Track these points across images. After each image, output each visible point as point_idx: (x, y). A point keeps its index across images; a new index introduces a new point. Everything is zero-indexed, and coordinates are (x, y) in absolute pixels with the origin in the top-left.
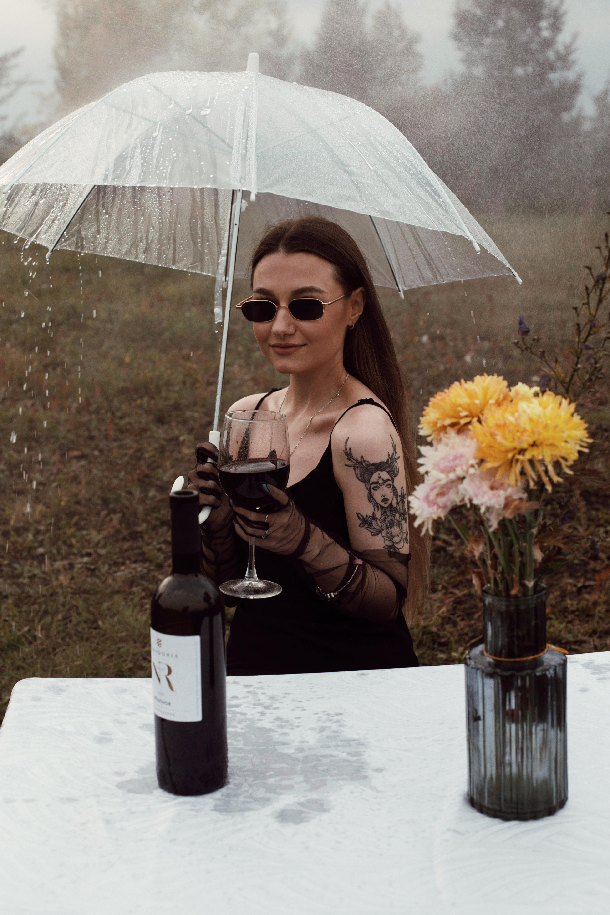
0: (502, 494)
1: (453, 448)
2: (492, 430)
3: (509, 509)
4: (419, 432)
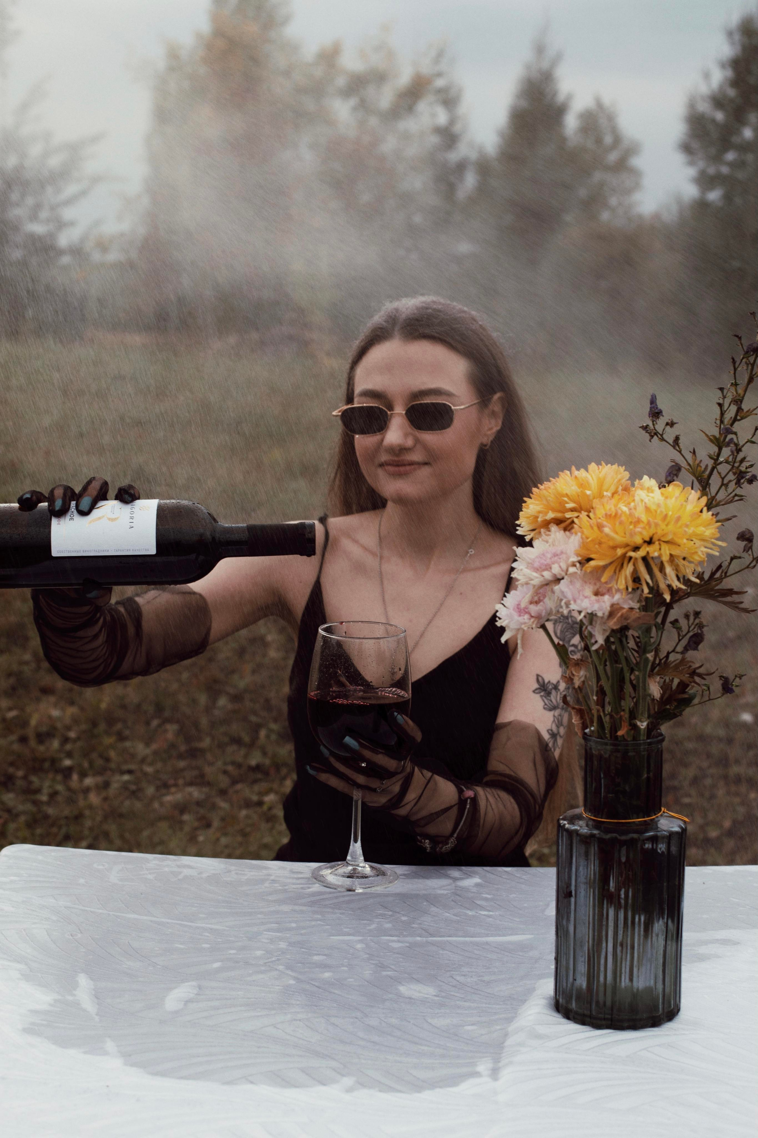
0: (608, 601)
1: (553, 545)
2: (599, 521)
3: (614, 618)
4: (517, 530)
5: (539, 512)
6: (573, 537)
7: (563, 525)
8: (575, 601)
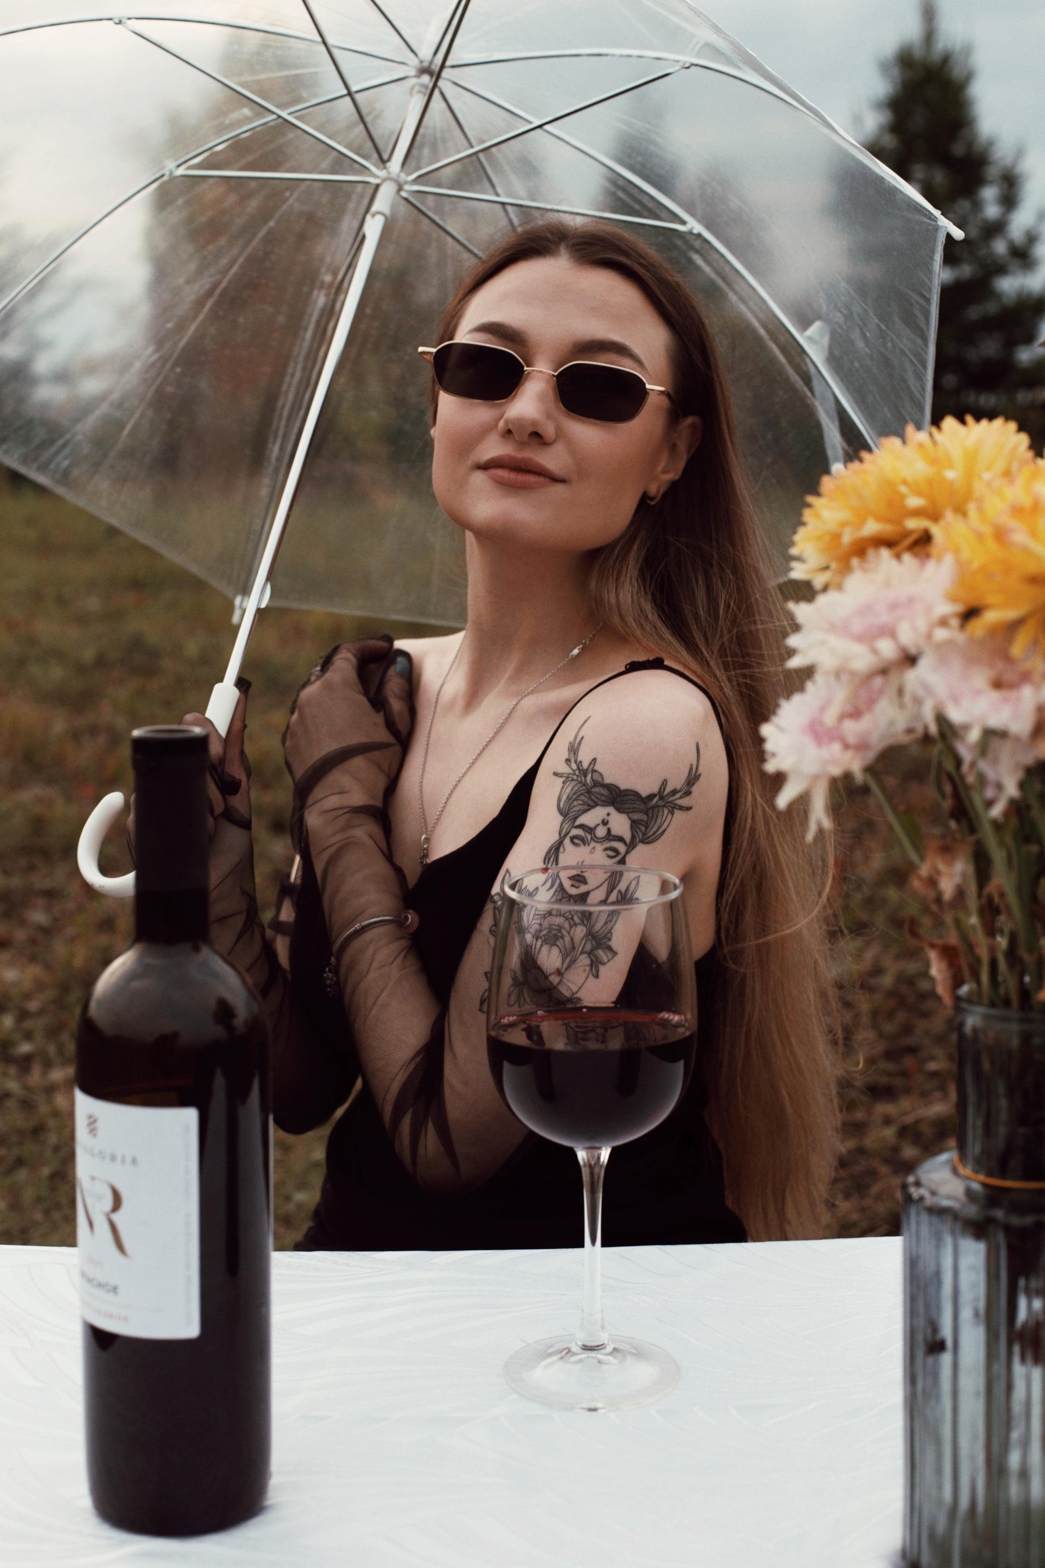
0: (1027, 700)
1: (887, 587)
5: (843, 524)
6: (931, 565)
7: (904, 545)
8: (956, 699)
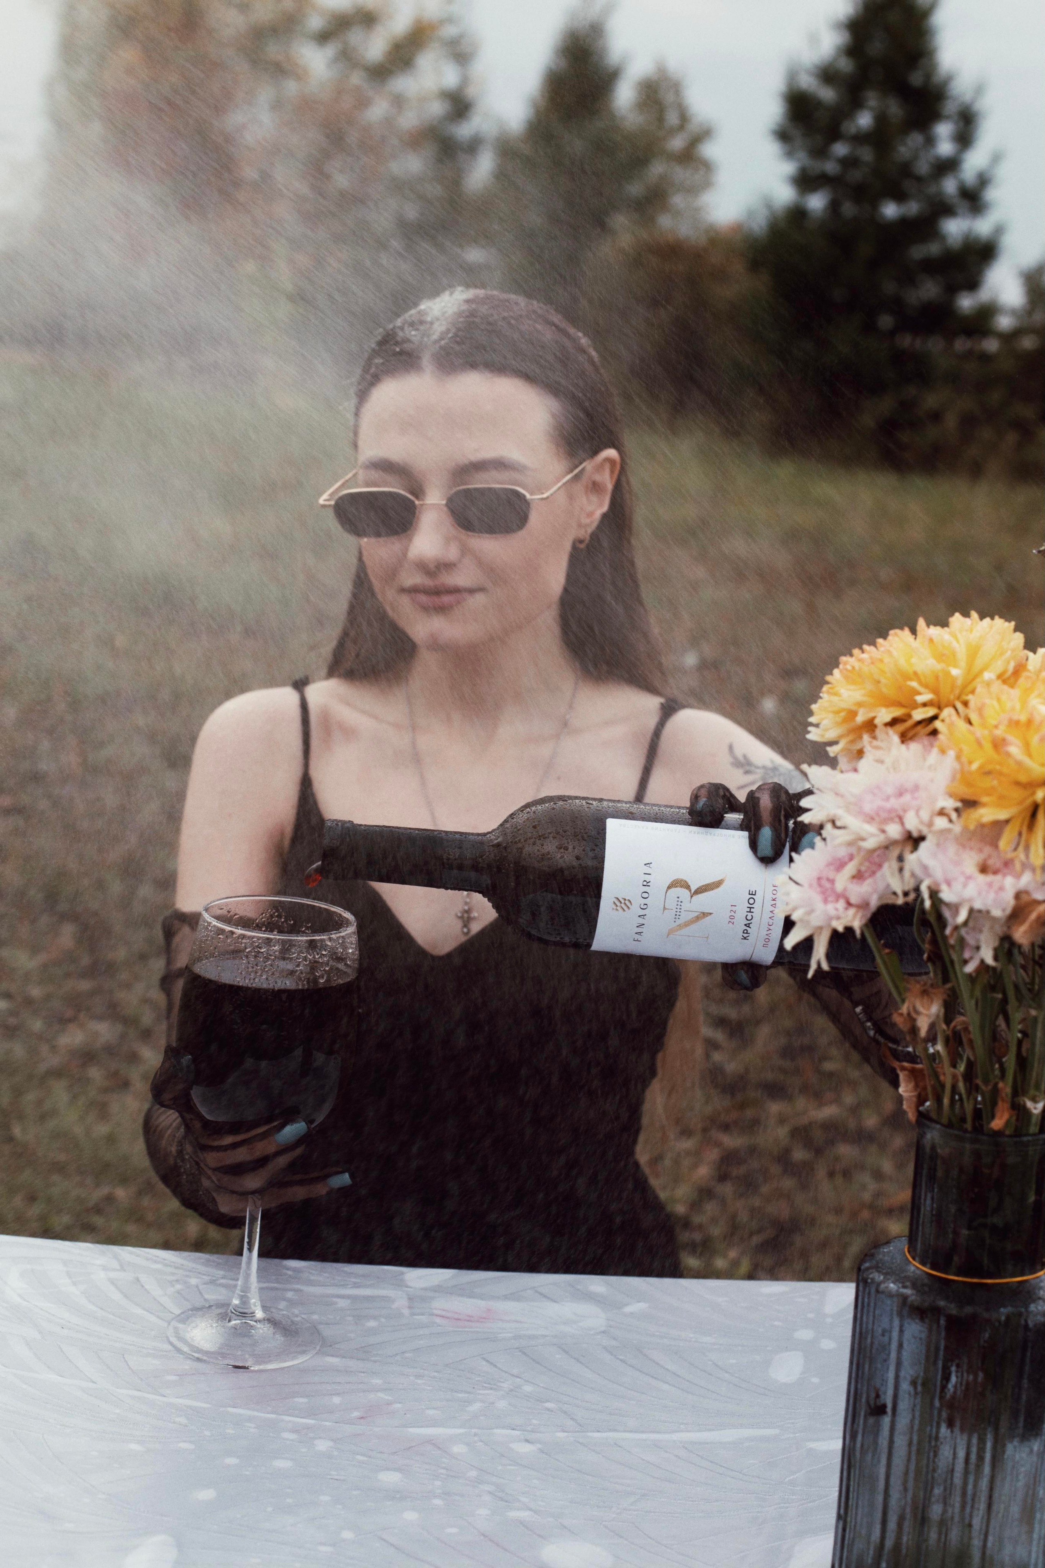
0: (1010, 885)
1: (895, 767)
3: (1024, 921)
4: (809, 732)
5: (860, 704)
6: (934, 756)
7: (901, 727)
8: (949, 884)
